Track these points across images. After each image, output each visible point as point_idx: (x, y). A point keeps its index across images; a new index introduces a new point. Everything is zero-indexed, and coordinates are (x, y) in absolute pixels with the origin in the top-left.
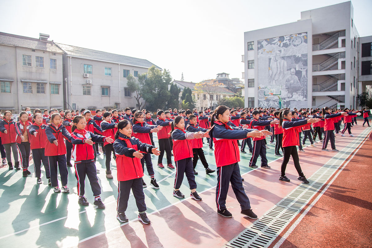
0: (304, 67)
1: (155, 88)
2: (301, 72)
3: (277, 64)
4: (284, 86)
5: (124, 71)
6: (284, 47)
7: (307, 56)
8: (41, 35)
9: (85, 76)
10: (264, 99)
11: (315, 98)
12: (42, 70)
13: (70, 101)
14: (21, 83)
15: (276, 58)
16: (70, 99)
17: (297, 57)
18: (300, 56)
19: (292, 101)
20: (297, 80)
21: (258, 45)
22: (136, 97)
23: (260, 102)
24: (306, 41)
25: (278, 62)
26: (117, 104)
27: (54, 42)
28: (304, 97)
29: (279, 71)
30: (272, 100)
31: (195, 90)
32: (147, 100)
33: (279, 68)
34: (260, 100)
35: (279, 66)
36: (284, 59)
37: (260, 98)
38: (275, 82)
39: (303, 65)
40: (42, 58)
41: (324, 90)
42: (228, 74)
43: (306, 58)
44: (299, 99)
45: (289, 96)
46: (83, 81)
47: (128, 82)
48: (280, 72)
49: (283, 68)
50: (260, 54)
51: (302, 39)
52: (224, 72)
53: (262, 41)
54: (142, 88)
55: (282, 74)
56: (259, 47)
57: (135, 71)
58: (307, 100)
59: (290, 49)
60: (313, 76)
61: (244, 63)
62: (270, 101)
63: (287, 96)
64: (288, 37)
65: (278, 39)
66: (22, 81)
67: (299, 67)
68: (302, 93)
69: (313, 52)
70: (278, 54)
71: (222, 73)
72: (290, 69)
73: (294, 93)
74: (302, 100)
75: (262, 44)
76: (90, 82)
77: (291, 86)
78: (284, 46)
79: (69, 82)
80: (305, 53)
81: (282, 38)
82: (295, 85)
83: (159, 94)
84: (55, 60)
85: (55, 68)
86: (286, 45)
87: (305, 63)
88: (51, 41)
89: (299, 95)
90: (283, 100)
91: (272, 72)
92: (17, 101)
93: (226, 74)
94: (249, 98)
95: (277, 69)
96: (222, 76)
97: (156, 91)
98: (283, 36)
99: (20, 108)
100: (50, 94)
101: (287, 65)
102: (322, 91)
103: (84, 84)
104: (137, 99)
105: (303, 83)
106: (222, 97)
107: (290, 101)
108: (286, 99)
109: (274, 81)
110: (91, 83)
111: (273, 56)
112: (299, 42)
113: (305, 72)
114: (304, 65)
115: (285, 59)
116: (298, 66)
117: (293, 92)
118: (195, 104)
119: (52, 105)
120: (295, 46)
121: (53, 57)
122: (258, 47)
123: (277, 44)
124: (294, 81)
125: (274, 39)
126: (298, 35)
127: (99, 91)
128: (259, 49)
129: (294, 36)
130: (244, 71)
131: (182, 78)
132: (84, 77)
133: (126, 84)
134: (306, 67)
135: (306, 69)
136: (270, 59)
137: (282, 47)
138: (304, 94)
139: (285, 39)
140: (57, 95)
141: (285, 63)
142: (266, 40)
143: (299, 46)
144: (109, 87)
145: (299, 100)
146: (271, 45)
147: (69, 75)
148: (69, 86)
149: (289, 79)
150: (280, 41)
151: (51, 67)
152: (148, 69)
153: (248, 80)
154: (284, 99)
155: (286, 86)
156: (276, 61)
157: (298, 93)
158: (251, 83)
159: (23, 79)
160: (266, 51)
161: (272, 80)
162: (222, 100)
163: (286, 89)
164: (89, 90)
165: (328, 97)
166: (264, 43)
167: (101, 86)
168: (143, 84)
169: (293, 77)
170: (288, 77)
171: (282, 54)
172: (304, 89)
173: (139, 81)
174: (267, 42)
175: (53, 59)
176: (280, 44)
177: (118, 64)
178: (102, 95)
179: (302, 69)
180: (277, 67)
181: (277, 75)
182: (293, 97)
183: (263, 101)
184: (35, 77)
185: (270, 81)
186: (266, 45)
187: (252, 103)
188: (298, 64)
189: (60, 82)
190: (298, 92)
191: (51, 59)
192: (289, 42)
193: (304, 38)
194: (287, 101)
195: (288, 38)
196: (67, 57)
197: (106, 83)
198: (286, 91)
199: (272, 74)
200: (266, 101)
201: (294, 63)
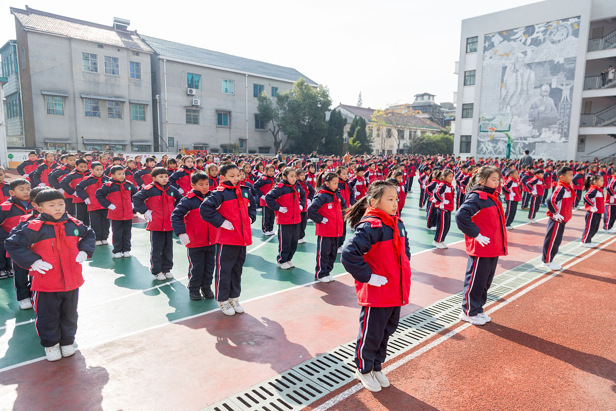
0: (568, 82)
1: (304, 116)
2: (561, 90)
3: (516, 77)
4: (527, 116)
5: (255, 86)
6: (532, 46)
7: (575, 61)
8: (115, 21)
9: (189, 93)
10: (489, 139)
11: (584, 137)
12: (116, 80)
13: (164, 133)
14: (80, 99)
15: (517, 67)
16: (164, 130)
17: (555, 63)
18: (562, 61)
19: (538, 142)
20: (551, 106)
21: (485, 43)
22: (273, 130)
23: (482, 144)
24: (576, 34)
25: (519, 73)
26: (242, 141)
27: (137, 32)
28: (561, 137)
29: (519, 90)
30: (503, 141)
31: (372, 121)
32: (290, 135)
33: (520, 84)
34: (480, 139)
35: (520, 81)
36: (531, 68)
37: (481, 137)
38: (511, 110)
39: (565, 79)
40: (116, 60)
41: (603, 124)
42: (433, 96)
43: (573, 65)
44: (551, 139)
45: (534, 134)
46: (186, 101)
47: (260, 106)
48: (521, 91)
49: (528, 85)
50: (487, 59)
51: (568, 30)
52: (427, 92)
53: (493, 36)
54: (282, 115)
55: (524, 96)
56: (487, 46)
57: (273, 88)
58: (567, 142)
59: (544, 49)
60: (584, 99)
61: (457, 76)
62: (499, 143)
63: (531, 134)
64: (543, 26)
65: (523, 31)
66: (83, 96)
67: (557, 82)
68: (559, 128)
69: (589, 53)
70: (520, 59)
71: (424, 93)
72: (541, 86)
73: (543, 129)
74: (558, 141)
75: (492, 41)
76: (197, 103)
77: (540, 115)
78: (533, 43)
79: (163, 103)
80: (572, 55)
81: (530, 30)
82: (547, 114)
83: (310, 126)
84: (138, 64)
85: (139, 77)
86: (536, 42)
87: (571, 75)
88: (133, 32)
89: (553, 132)
90: (523, 141)
91: (507, 92)
92: (74, 129)
93: (429, 95)
94: (462, 136)
95: (517, 85)
96: (423, 99)
97: (307, 121)
98: (533, 26)
99: (80, 141)
100: (131, 120)
101: (536, 77)
102: (599, 125)
103: (188, 106)
104: (273, 133)
105: (563, 111)
106: (419, 134)
107: (535, 143)
108: (528, 139)
109: (509, 107)
110: (199, 104)
111: (510, 63)
112: (563, 34)
113: (569, 91)
114: (568, 78)
115: (533, 67)
116: (556, 79)
117: (543, 127)
118: (370, 144)
119: (135, 138)
120: (553, 42)
121: (136, 59)
122: (485, 46)
123: (521, 41)
124: (545, 108)
125: (515, 31)
126: (561, 21)
127: (214, 119)
128: (485, 49)
129: (554, 24)
130: (456, 91)
131: (359, 101)
132: (188, 95)
133: (257, 109)
134: (571, 81)
135: (572, 85)
136: (505, 68)
137: (528, 46)
138: (562, 130)
139: (537, 30)
140: (142, 123)
141: (531, 75)
142: (500, 33)
143: (562, 43)
144: (230, 112)
145: (552, 142)
146: (509, 41)
147: (162, 90)
148: (163, 108)
149: (536, 105)
150: (527, 35)
151: (132, 76)
152: (293, 83)
153: (463, 105)
154: (525, 139)
155: (531, 116)
156: (516, 71)
157: (552, 129)
158: (467, 110)
159: (83, 94)
160: (498, 53)
161: (505, 106)
162: (418, 138)
163: (530, 121)
164: (197, 116)
165: (610, 136)
166: (497, 39)
167: (217, 111)
168: (285, 109)
169: (545, 100)
170: (536, 99)
171: (527, 61)
172: (563, 122)
173: (278, 103)
174: (502, 37)
175: (134, 63)
176: (526, 40)
177: (245, 75)
178: (218, 124)
179: (562, 85)
180: (517, 83)
181: (515, 96)
182: (541, 136)
183: (487, 142)
184: (103, 91)
185: (501, 106)
186: (501, 42)
187: (467, 145)
188: (556, 77)
189: (147, 101)
190: (550, 128)
191: (132, 63)
192: (544, 35)
193: (573, 28)
194: (529, 143)
195: (543, 29)
196: (159, 59)
197: (225, 106)
198: (530, 125)
199: (506, 95)
200: (492, 142)
201: (549, 74)
